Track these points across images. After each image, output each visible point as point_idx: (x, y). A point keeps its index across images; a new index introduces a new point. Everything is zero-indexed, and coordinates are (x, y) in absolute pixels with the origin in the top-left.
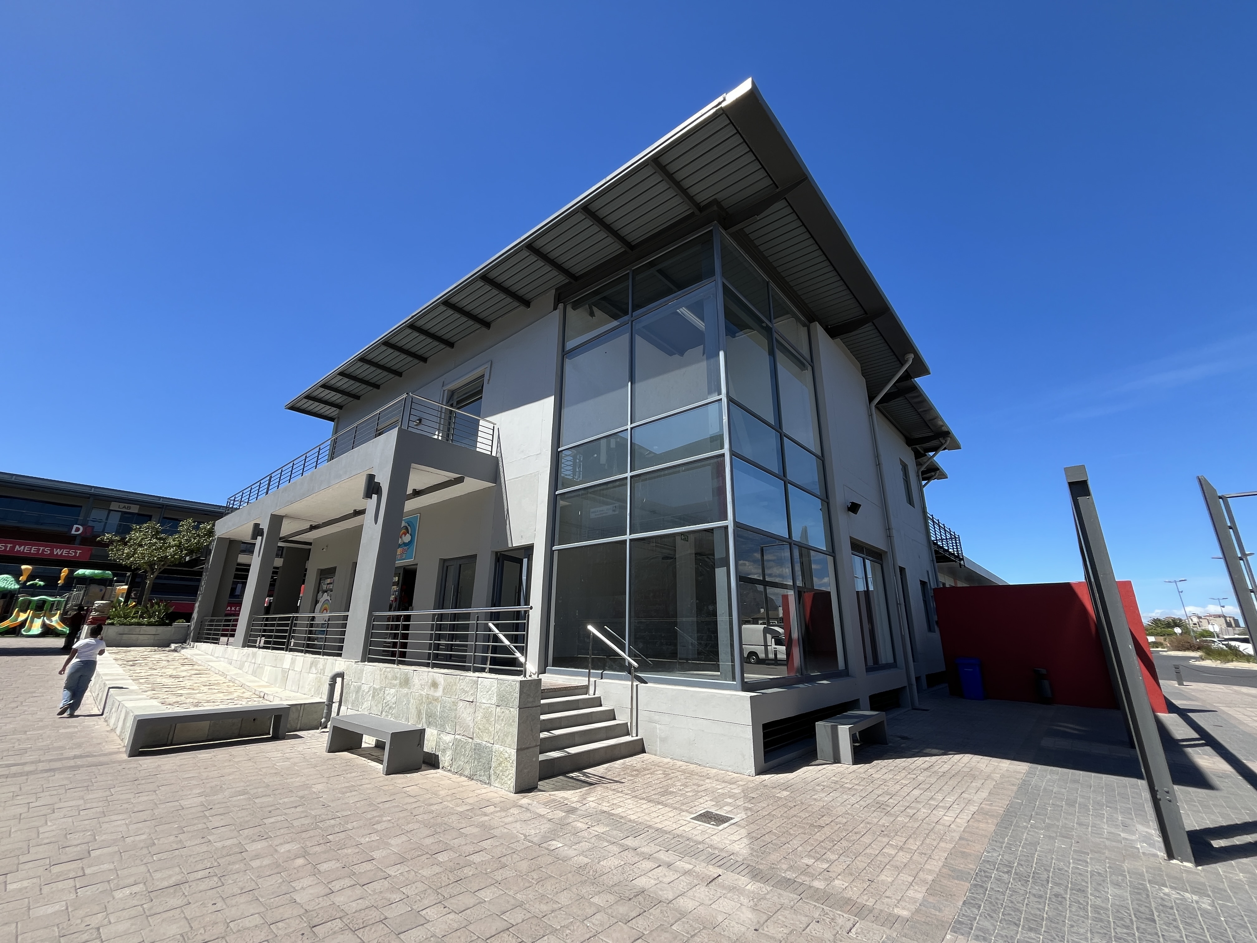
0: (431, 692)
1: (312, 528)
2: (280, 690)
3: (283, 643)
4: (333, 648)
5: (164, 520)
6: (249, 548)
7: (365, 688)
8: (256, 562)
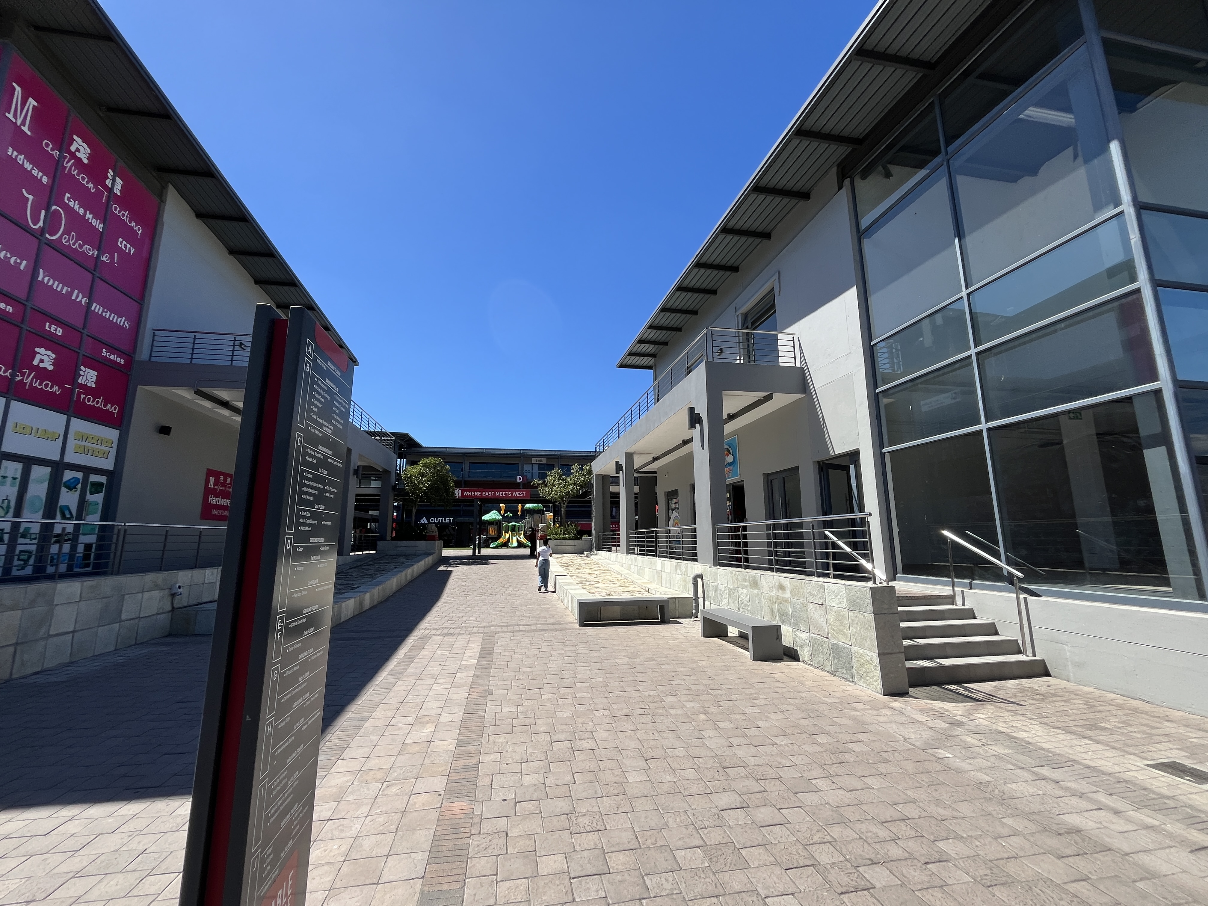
0: (780, 593)
1: (655, 459)
2: (658, 587)
3: (653, 551)
4: (688, 554)
5: (562, 466)
6: (615, 481)
7: (721, 587)
8: (622, 489)
